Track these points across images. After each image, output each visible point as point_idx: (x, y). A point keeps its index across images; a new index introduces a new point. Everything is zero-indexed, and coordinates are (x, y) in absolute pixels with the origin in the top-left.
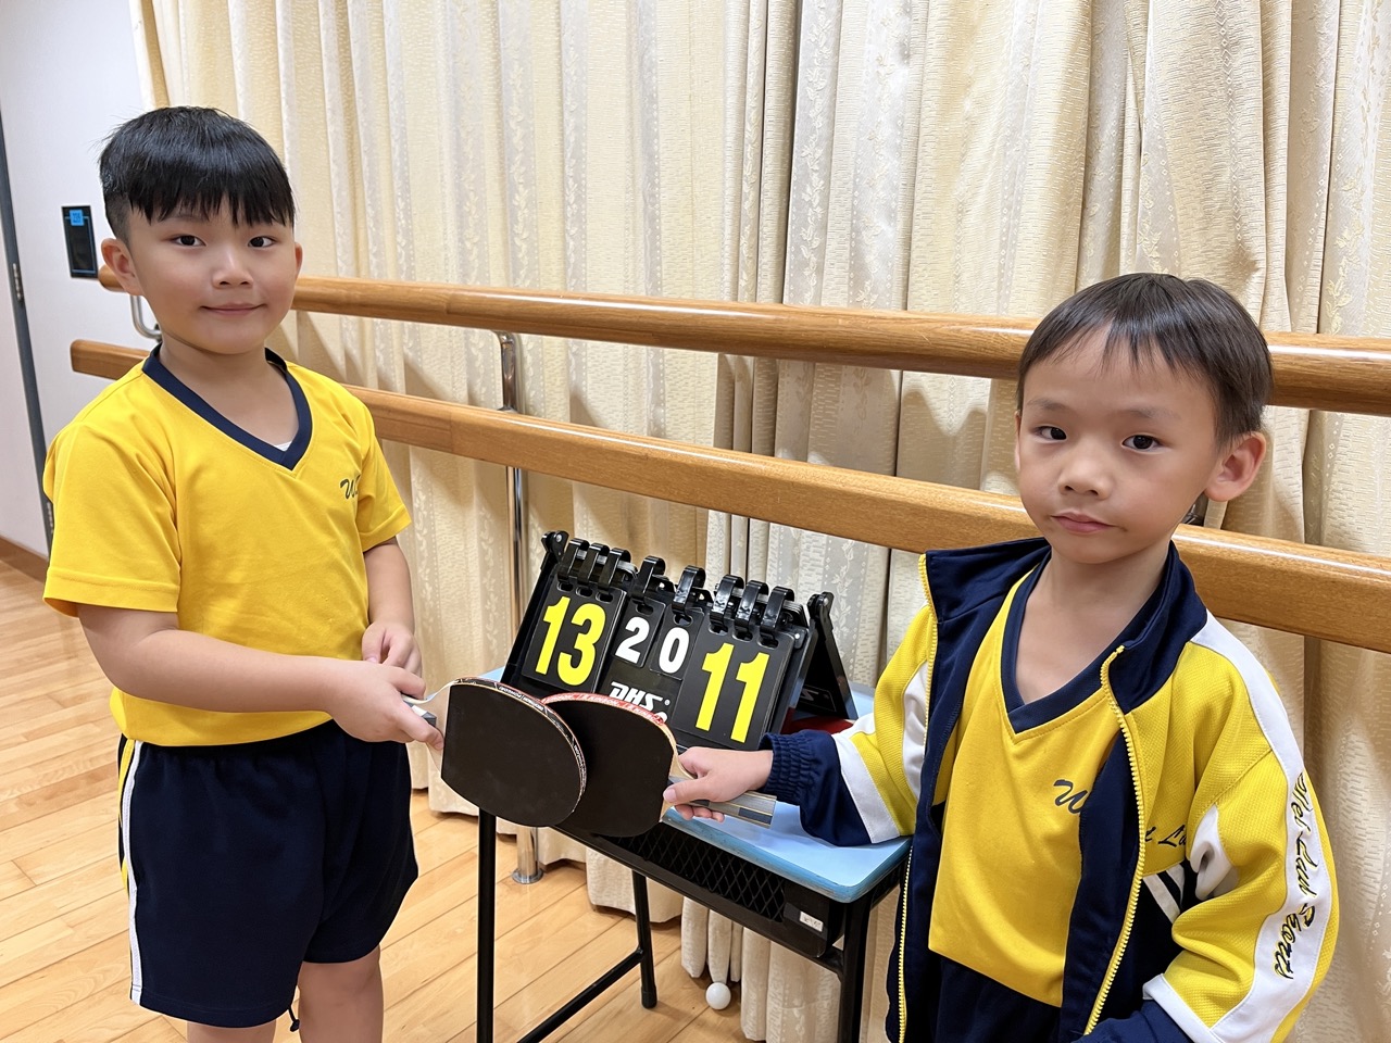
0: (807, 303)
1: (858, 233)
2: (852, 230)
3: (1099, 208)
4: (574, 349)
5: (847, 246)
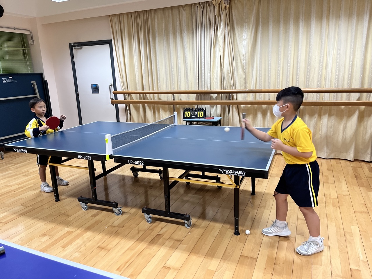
0: (204, 90)
3: (223, 83)
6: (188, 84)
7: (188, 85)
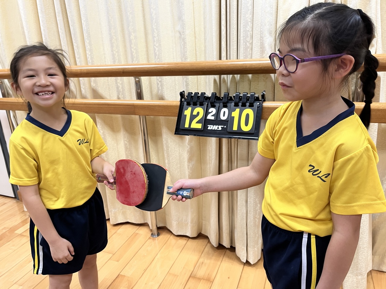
1: (263, 38)
2: (261, 37)
4: (160, 80)
5: (259, 42)
6: (184, 39)
7: (185, 43)
